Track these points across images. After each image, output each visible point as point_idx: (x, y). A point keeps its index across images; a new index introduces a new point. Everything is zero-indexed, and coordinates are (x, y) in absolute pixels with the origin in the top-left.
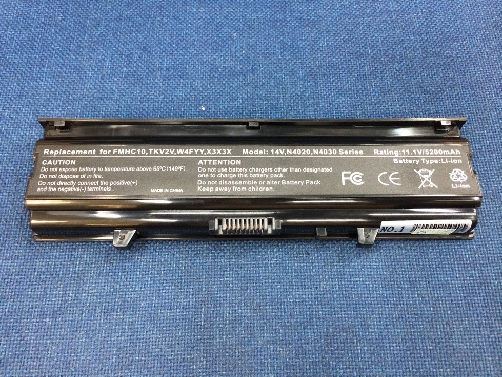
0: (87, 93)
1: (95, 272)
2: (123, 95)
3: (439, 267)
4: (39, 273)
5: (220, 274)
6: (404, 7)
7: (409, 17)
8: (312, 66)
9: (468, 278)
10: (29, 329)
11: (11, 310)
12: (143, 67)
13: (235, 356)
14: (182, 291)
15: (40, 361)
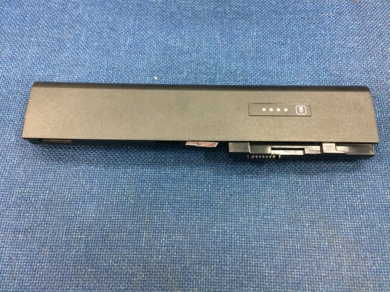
0: (65, 60)
1: (61, 200)
2: (93, 63)
3: (335, 211)
4: (16, 199)
6: (319, 8)
7: (322, 16)
8: (244, 50)
9: (357, 221)
10: (4, 242)
12: (110, 43)
13: (168, 272)
14: (129, 218)
15: (12, 268)
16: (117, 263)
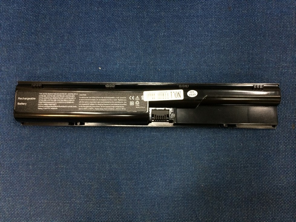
1: (50, 147)
2: (60, 60)
3: (199, 151)
4: (25, 147)
5: (105, 150)
9: (211, 156)
10: (22, 170)
11: (14, 162)
15: (28, 183)
16: (83, 180)
